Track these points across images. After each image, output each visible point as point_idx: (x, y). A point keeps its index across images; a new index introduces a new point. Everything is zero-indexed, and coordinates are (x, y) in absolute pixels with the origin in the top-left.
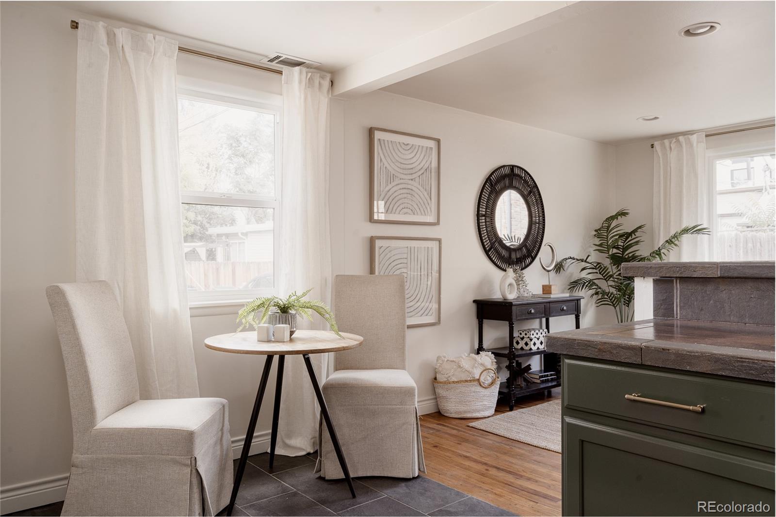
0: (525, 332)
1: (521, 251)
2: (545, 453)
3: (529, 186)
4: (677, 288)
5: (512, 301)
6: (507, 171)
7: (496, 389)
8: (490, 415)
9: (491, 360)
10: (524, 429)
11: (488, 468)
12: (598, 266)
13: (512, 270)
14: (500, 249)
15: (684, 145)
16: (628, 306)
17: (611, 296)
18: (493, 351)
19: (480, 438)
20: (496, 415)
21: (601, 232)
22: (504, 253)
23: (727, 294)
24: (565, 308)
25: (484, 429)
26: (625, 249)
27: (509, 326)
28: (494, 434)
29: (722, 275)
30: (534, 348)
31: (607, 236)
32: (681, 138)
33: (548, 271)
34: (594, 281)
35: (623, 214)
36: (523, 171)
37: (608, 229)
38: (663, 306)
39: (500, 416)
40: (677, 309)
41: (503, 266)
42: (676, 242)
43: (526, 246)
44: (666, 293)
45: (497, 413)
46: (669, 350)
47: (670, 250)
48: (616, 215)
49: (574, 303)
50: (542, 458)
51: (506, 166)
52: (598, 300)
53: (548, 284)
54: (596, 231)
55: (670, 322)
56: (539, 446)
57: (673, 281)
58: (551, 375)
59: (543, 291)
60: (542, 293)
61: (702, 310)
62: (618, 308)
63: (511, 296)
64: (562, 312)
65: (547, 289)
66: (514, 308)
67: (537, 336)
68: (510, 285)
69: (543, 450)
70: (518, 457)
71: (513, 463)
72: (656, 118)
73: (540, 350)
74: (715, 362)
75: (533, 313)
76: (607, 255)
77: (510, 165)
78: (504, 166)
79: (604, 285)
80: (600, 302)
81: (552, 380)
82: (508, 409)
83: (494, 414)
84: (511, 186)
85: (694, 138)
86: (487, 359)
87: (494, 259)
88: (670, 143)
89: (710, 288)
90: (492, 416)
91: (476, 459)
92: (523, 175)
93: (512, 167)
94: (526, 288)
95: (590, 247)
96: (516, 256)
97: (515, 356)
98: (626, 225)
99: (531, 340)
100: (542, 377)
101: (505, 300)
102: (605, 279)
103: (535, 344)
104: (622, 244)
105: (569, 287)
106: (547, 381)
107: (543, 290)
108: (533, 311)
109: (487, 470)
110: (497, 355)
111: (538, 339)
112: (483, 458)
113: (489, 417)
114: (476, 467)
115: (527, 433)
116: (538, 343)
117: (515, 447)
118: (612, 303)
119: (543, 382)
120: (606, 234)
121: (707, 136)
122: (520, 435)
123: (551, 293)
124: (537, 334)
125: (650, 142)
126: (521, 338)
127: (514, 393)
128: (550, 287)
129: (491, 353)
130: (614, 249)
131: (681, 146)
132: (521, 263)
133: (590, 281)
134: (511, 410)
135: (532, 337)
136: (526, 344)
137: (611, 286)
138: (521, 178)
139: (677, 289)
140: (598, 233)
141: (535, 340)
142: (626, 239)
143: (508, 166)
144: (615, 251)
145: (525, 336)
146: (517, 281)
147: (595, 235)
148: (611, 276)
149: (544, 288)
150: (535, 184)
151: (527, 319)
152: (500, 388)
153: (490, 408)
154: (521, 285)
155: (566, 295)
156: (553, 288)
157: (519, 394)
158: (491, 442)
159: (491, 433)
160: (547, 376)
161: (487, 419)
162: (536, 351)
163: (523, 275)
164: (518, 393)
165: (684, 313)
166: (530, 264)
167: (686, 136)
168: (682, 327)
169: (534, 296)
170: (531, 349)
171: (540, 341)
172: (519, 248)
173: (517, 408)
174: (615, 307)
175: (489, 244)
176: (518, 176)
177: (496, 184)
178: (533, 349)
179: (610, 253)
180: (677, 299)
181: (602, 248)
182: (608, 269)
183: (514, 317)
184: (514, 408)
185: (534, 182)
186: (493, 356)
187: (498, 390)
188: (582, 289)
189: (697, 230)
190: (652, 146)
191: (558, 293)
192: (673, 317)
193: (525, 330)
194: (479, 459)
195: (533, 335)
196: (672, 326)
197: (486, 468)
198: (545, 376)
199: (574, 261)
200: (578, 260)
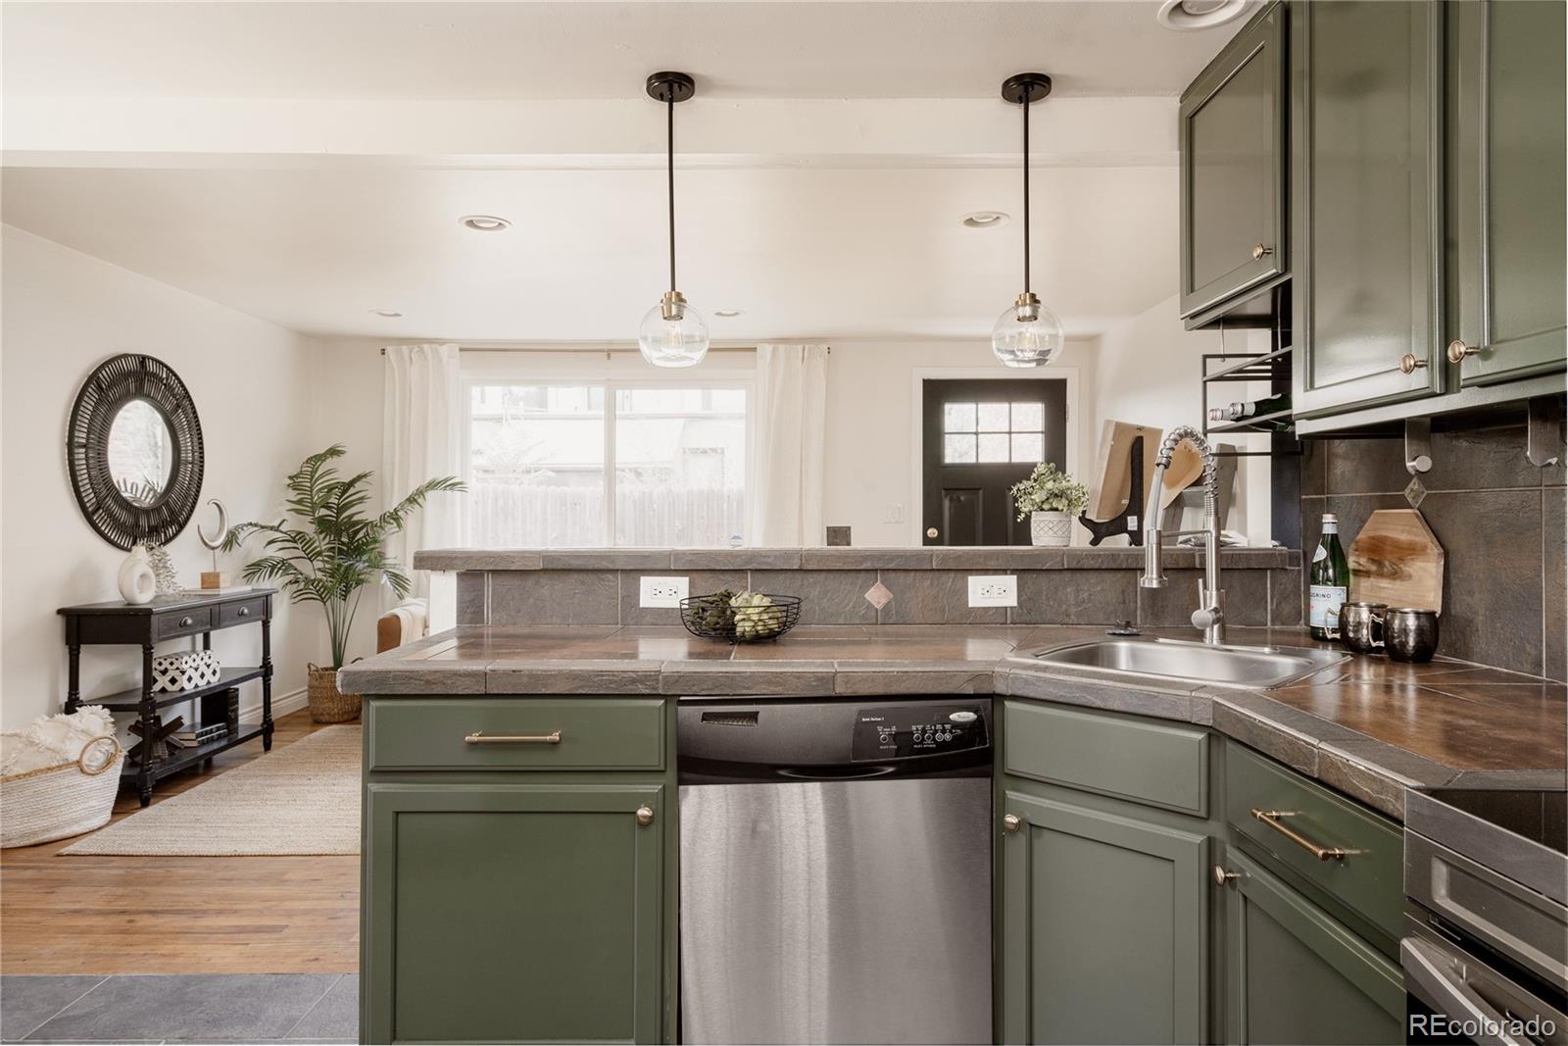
0: (169, 660)
1: (159, 514)
2: (234, 862)
3: (174, 396)
4: (489, 583)
5: (148, 607)
6: (131, 365)
7: (116, 772)
8: (102, 823)
9: (101, 721)
10: (183, 832)
11: (132, 918)
12: (297, 538)
13: (144, 548)
14: (116, 510)
15: (430, 357)
16: (345, 600)
17: (318, 585)
18: (107, 702)
19: (95, 871)
20: (115, 821)
21: (299, 480)
22: (123, 516)
23: (548, 588)
24: (246, 611)
25: (99, 851)
26: (341, 509)
27: (144, 652)
28: (124, 856)
29: (546, 567)
30: (189, 687)
31: (311, 487)
32: (426, 347)
33: (213, 548)
34: (290, 561)
35: (334, 452)
36: (165, 369)
37: (312, 477)
38: (470, 609)
39: (125, 822)
40: (488, 612)
41: (125, 542)
42: (419, 500)
43: (167, 504)
44: (474, 591)
45: (116, 818)
46: (520, 671)
47: (409, 512)
48: (326, 453)
49: (260, 601)
50: (231, 873)
51: (131, 356)
52: (295, 592)
53: (212, 570)
54: (290, 478)
55: (479, 631)
56: (221, 854)
57: (483, 575)
58: (218, 729)
59: (202, 584)
60: (200, 586)
61: (519, 611)
62: (328, 603)
63: (143, 598)
64: (241, 618)
65: (210, 580)
66: (153, 618)
67: (195, 665)
68: (143, 576)
69: (232, 858)
70: (188, 882)
71: (179, 895)
72: (397, 315)
73: (200, 689)
74: (574, 679)
75: (190, 625)
76: (309, 518)
77: (138, 355)
78: (125, 356)
79: (308, 569)
80: (299, 596)
81: (220, 737)
82: (139, 805)
83: (110, 821)
84: (140, 393)
85: (444, 350)
86: (94, 720)
87: (103, 528)
88: (411, 352)
89: (530, 582)
90: (107, 825)
91: (99, 910)
92: (164, 376)
93: (143, 360)
94: (173, 580)
95: (281, 504)
96: (148, 522)
97: (155, 706)
98: (342, 470)
99: (183, 673)
100: (201, 735)
101: (129, 604)
102: (309, 559)
103: (190, 679)
104: (336, 501)
105: (246, 573)
106: (212, 740)
107: (203, 582)
108: (189, 622)
109: (130, 921)
110: (114, 709)
111: (196, 669)
112: (114, 903)
113: (100, 828)
114: (105, 923)
115: (192, 839)
116: (196, 676)
117: (174, 867)
118: (320, 596)
119: (203, 744)
120: (309, 484)
121: (461, 350)
122: (179, 845)
123: (218, 587)
124: (194, 660)
125: (382, 346)
126: (161, 672)
127: (151, 775)
128: (217, 576)
129: (101, 706)
130: (322, 509)
131: (426, 358)
132: (159, 534)
133: (283, 561)
134: (145, 804)
135: (185, 666)
136: (173, 681)
137: (319, 569)
138: (161, 380)
139: (488, 585)
140: (295, 482)
141: (190, 672)
142: (343, 493)
143: (134, 355)
144: (323, 512)
145: (169, 667)
146: (155, 567)
147: (289, 485)
148: (319, 554)
149: (206, 579)
150: (187, 393)
151: (179, 636)
152: (123, 770)
153: (100, 811)
154: (162, 576)
155: (244, 589)
156: (222, 577)
157: (159, 774)
158: (122, 872)
159: (114, 855)
160: (211, 731)
161: (99, 833)
162: (193, 691)
163: (168, 558)
164: (158, 771)
165: (497, 617)
166: (175, 535)
167: (433, 346)
168: (494, 636)
169: (185, 594)
170: (182, 689)
171: (199, 672)
172: (155, 510)
173: (157, 800)
174: (325, 603)
175: (94, 500)
176: (154, 375)
177: (109, 387)
178: (186, 688)
179: (316, 515)
180: (488, 598)
181: (300, 507)
182: (315, 542)
183: (154, 636)
184: (152, 800)
185: (185, 389)
186: (107, 711)
187: (119, 773)
188: (270, 576)
189: (449, 485)
190: (383, 352)
191: (231, 587)
192: (483, 622)
193: (169, 656)
194: (107, 908)
195: (186, 663)
196: (481, 636)
197: (127, 918)
198: (206, 733)
199: (256, 528)
200: (262, 527)
